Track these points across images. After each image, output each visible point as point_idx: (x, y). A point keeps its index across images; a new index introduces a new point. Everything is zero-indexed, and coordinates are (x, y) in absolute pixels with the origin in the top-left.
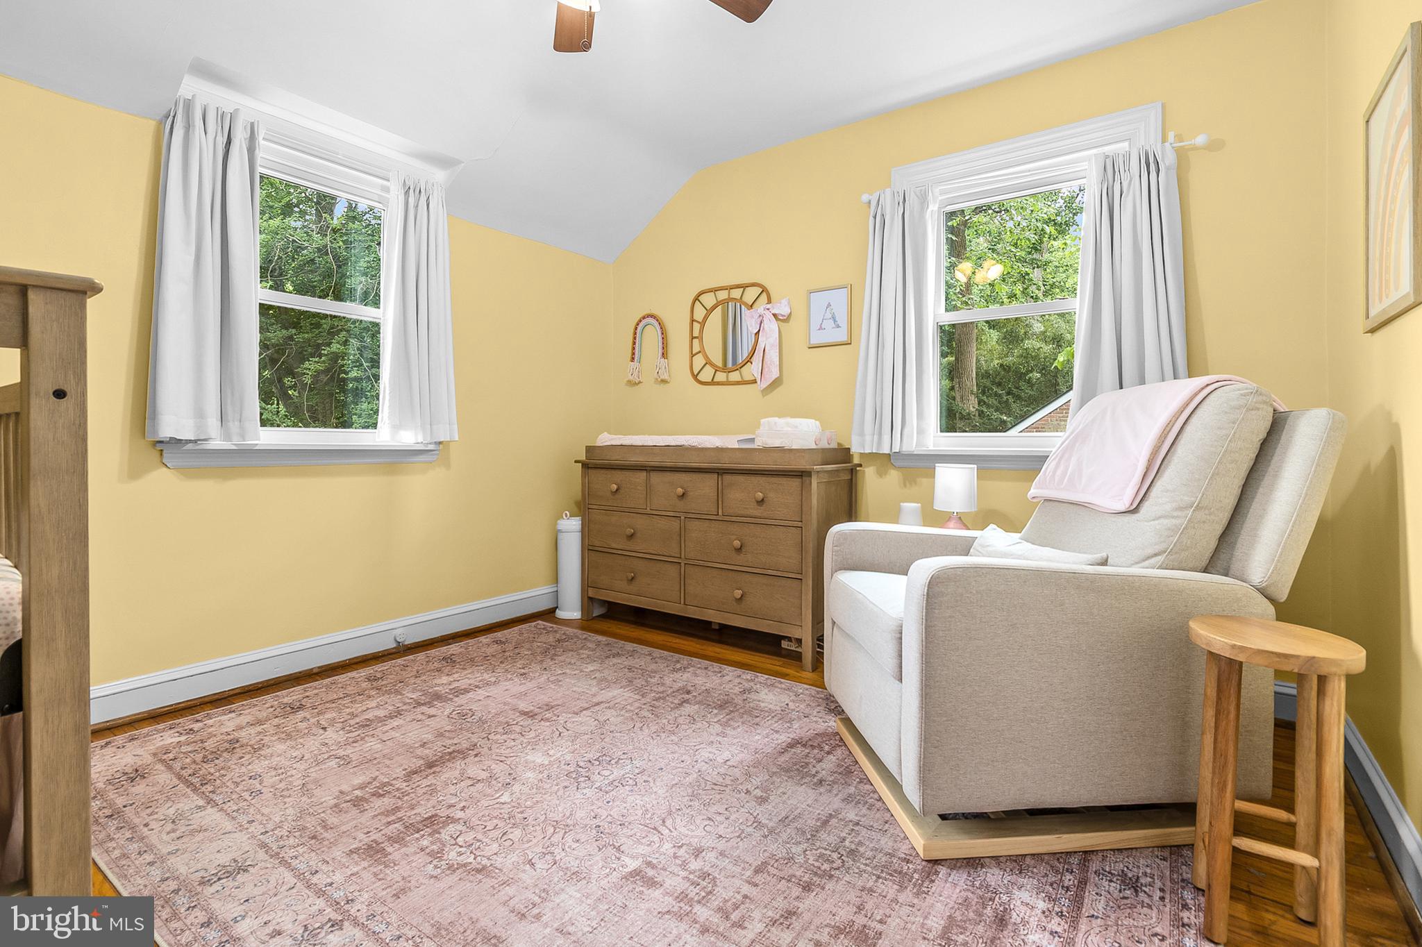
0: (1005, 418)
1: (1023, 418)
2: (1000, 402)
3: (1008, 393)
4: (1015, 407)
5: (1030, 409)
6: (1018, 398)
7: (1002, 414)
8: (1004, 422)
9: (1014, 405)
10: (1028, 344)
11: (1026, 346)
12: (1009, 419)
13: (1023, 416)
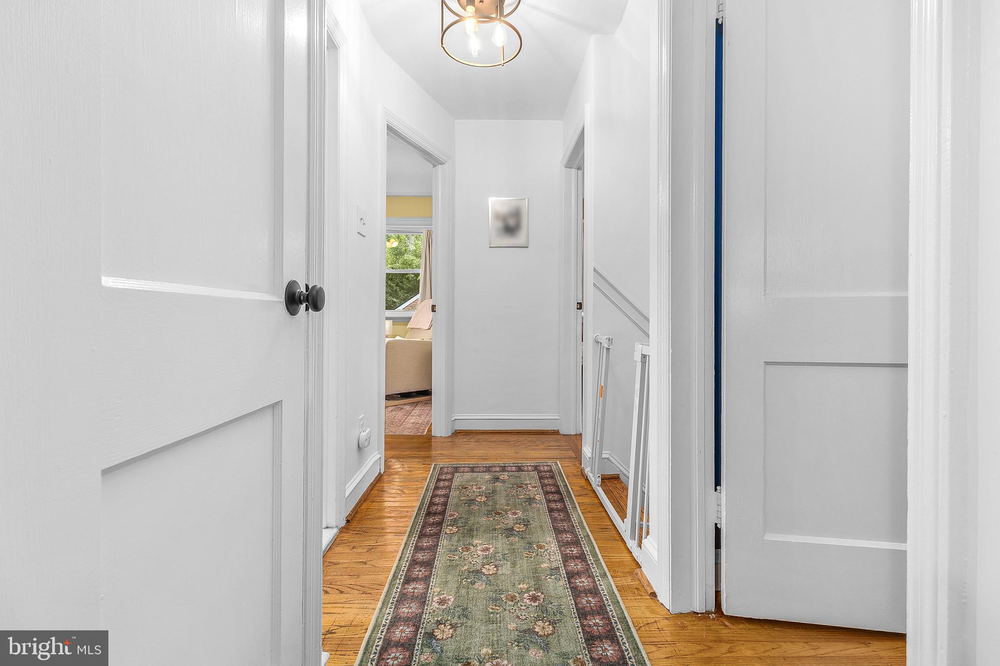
0: (395, 300)
1: (406, 300)
2: (392, 290)
3: (396, 285)
4: (401, 293)
5: (408, 295)
6: (402, 288)
7: (393, 297)
8: (395, 302)
9: (400, 292)
10: (406, 257)
11: (405, 258)
12: (397, 301)
13: (405, 299)
